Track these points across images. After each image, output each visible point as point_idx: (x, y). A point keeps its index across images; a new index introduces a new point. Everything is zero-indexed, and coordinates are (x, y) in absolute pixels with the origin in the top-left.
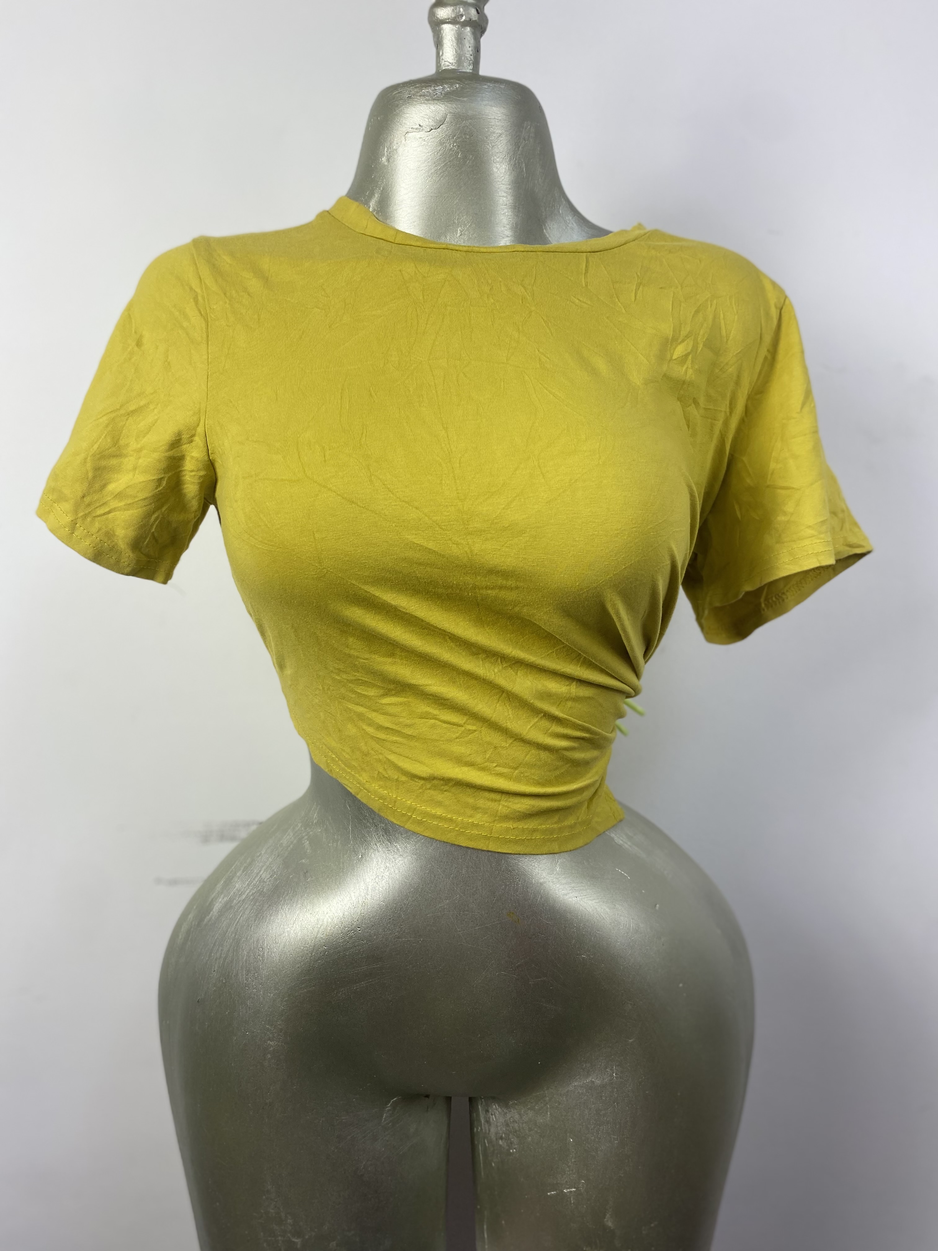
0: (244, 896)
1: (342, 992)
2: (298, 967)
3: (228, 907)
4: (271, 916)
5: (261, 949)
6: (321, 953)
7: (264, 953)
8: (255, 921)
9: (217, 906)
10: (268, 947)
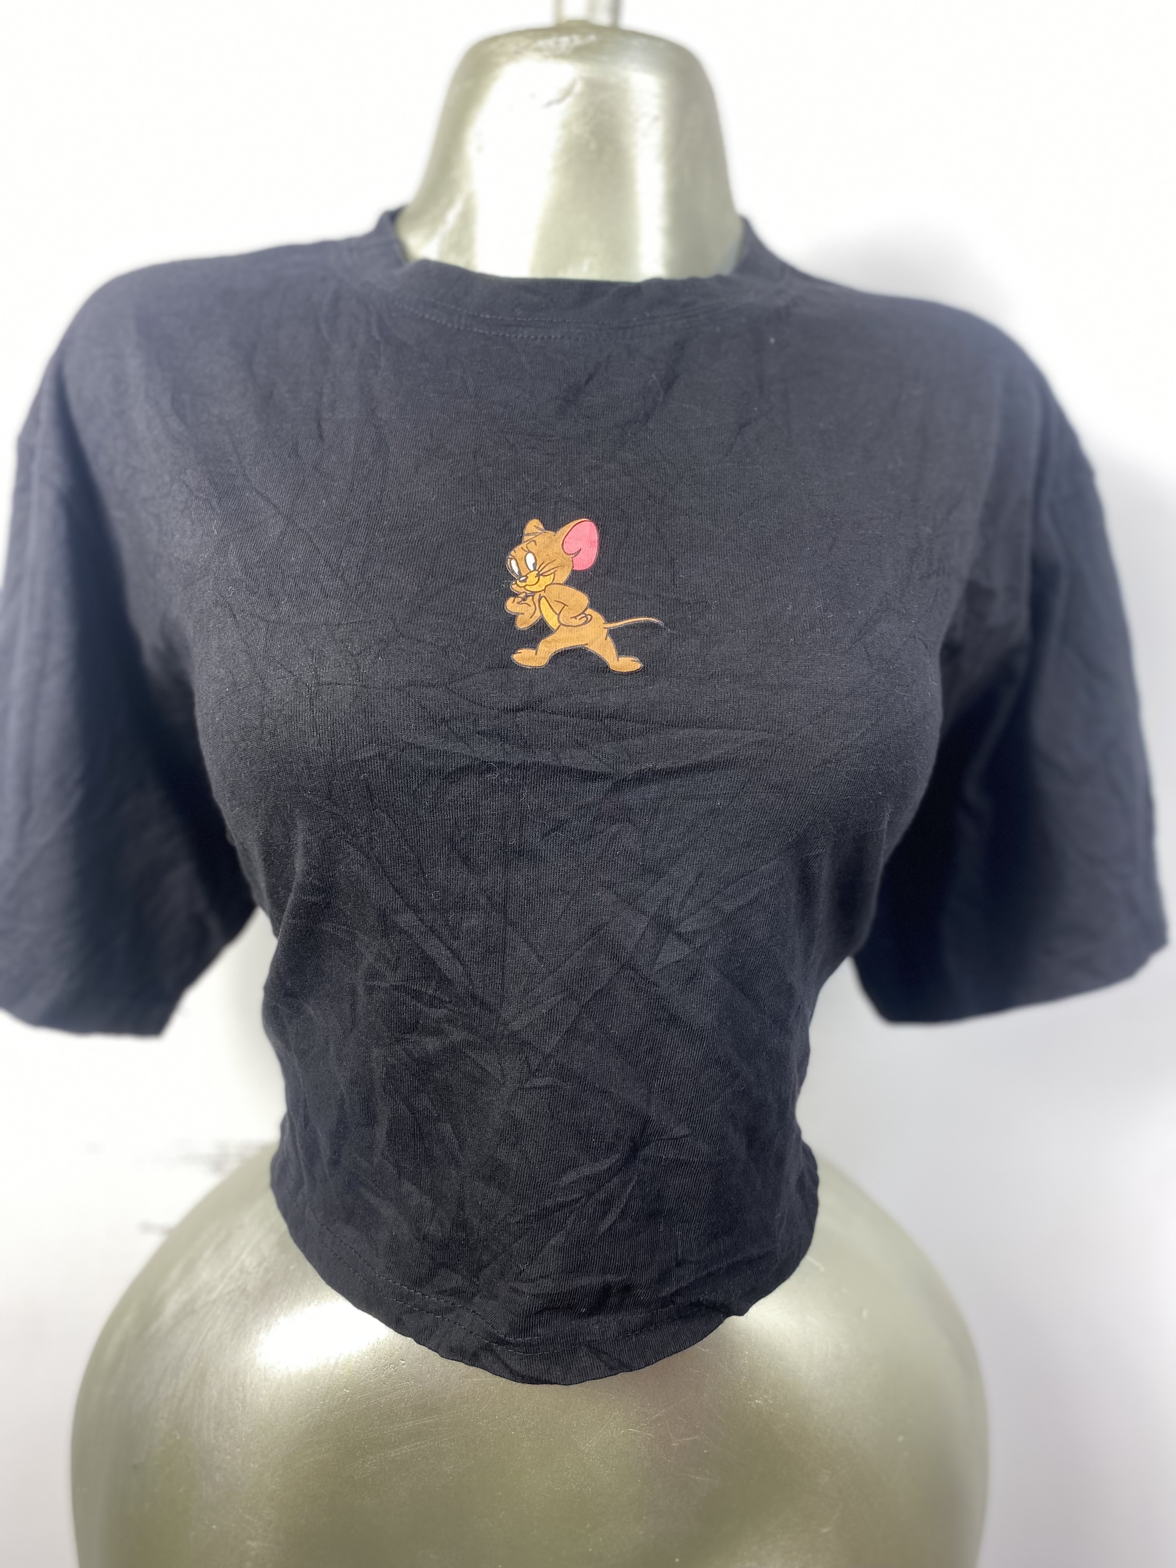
0: (215, 1295)
1: (372, 1460)
2: (302, 1422)
3: (188, 1311)
4: (258, 1333)
5: (241, 1388)
6: (339, 1400)
7: (245, 1396)
8: (232, 1340)
9: (171, 1307)
10: (253, 1386)
